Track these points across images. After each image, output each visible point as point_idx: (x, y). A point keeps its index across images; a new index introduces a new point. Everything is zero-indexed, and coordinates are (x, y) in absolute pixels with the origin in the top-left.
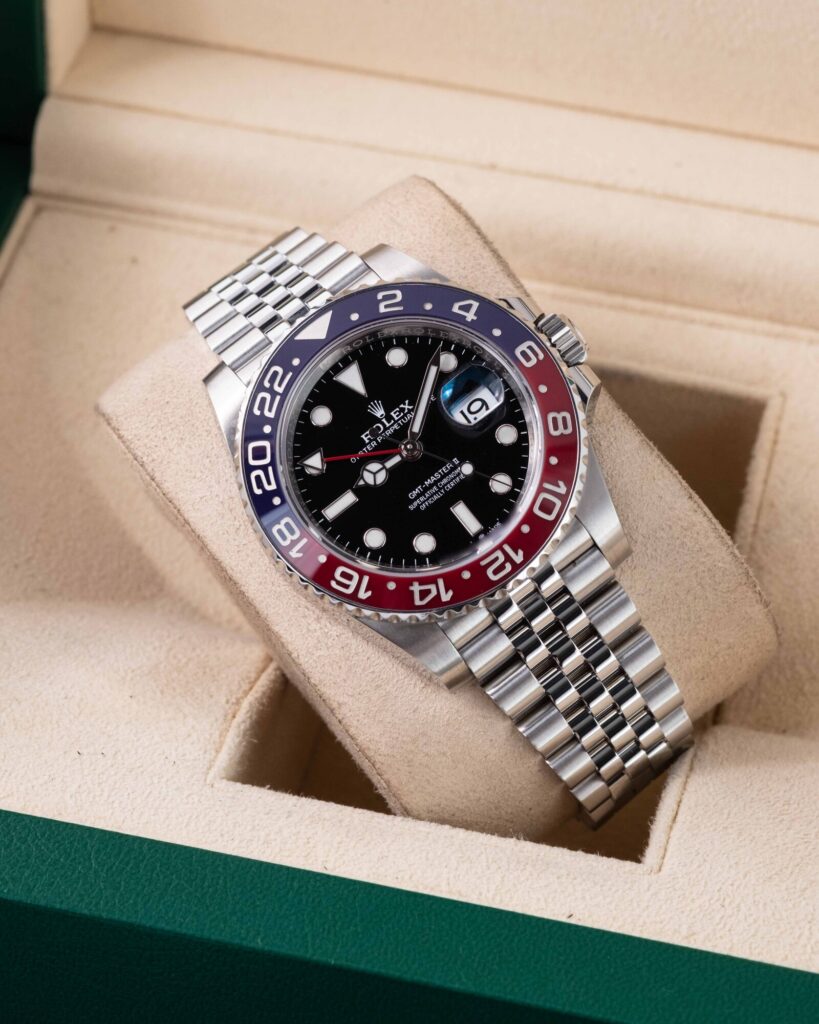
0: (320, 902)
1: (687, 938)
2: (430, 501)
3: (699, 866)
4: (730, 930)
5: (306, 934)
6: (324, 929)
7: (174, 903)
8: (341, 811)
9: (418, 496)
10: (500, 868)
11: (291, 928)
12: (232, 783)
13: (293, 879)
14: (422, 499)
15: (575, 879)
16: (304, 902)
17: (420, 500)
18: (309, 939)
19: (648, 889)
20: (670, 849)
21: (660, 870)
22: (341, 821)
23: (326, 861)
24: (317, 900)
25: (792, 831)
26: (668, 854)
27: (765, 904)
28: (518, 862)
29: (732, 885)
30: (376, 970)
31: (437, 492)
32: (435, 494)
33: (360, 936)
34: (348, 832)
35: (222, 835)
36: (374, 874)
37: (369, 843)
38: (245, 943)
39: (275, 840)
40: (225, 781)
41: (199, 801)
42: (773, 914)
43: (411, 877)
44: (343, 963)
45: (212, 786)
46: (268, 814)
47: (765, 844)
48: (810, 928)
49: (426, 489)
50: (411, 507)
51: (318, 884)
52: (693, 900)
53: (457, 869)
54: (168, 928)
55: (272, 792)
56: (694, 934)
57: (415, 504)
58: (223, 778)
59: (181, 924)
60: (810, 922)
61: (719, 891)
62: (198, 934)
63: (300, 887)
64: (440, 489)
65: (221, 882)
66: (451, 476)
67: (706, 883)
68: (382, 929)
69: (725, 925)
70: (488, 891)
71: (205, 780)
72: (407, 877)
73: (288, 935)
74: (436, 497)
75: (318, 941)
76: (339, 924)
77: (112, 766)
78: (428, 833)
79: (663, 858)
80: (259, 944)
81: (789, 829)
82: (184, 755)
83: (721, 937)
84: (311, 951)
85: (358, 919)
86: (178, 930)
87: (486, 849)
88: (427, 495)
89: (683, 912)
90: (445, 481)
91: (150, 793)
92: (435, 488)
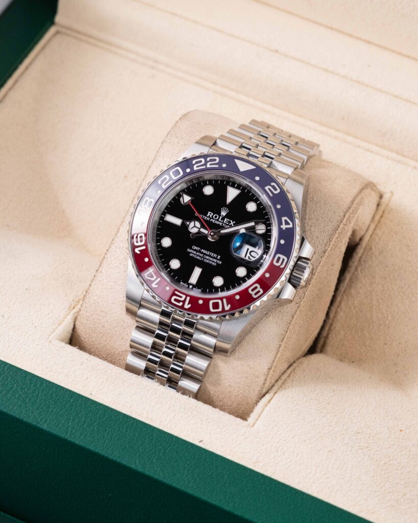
0: (80, 411)
1: (254, 463)
2: (195, 256)
3: (272, 428)
4: (276, 464)
5: (69, 427)
6: (78, 426)
7: (11, 398)
8: (108, 366)
9: (195, 250)
10: (175, 410)
11: (63, 421)
12: (60, 342)
13: (72, 397)
14: (195, 252)
15: (210, 422)
16: (73, 410)
17: (194, 252)
18: (70, 429)
19: (243, 435)
20: (262, 416)
21: (253, 426)
22: (106, 372)
23: (93, 390)
24: (79, 410)
25: (325, 419)
26: (260, 418)
27: (298, 454)
28: (185, 409)
29: (285, 440)
30: (97, 451)
31: (201, 257)
32: (199, 256)
33: (95, 432)
34: (108, 377)
35: (47, 368)
36: (113, 401)
37: (116, 385)
38: (38, 425)
39: (71, 375)
40: (57, 341)
41: (41, 349)
42: (300, 460)
43: (130, 407)
44: (82, 444)
45: (50, 342)
46: (72, 361)
47: (309, 423)
48: (316, 470)
49: (200, 252)
50: (188, 250)
51: (83, 402)
52: (263, 445)
53: (154, 407)
54: (4, 410)
55: (78, 350)
56: (258, 462)
57: (191, 251)
58: (57, 339)
59: (11, 409)
60: (317, 467)
61: (278, 442)
62: (18, 417)
63: (74, 402)
64: (203, 257)
65: (37, 392)
66: (211, 259)
67: (272, 437)
68: (106, 430)
69: (275, 460)
70: (166, 421)
71: (48, 339)
72: (129, 406)
73: (60, 425)
74: (198, 258)
75: (74, 431)
76: (86, 424)
77: (5, 323)
78: (147, 386)
79: (257, 420)
80: (45, 427)
81: (324, 417)
82: (42, 324)
83: (271, 466)
84: (68, 435)
85: (96, 423)
86: (9, 413)
87: (171, 399)
88: (197, 254)
89: (256, 450)
90: (207, 257)
91: (19, 340)
92: (202, 255)
